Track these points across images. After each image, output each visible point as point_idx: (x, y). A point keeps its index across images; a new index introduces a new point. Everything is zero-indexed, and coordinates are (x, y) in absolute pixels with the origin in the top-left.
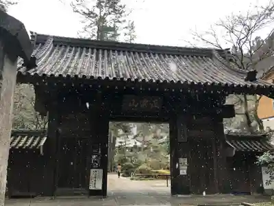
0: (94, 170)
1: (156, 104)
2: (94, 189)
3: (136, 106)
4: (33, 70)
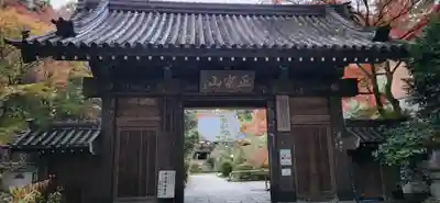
0: (164, 172)
3: (219, 85)
4: (70, 39)
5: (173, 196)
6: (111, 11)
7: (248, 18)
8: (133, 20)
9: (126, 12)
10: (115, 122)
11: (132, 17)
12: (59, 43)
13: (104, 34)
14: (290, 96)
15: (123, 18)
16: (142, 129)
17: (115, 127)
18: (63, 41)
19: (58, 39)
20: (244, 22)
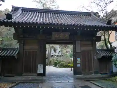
0: (40, 65)
1: (67, 36)
2: (39, 73)
3: (58, 37)
4: (11, 20)
5: (42, 73)
6: (22, 11)
7: (67, 15)
8: (30, 15)
9: (27, 12)
10: (23, 48)
11: (29, 13)
12: (7, 21)
13: (21, 19)
14: (81, 41)
15: (26, 14)
16: (32, 50)
17: (23, 50)
18: (9, 21)
19: (7, 20)
20: (66, 16)
